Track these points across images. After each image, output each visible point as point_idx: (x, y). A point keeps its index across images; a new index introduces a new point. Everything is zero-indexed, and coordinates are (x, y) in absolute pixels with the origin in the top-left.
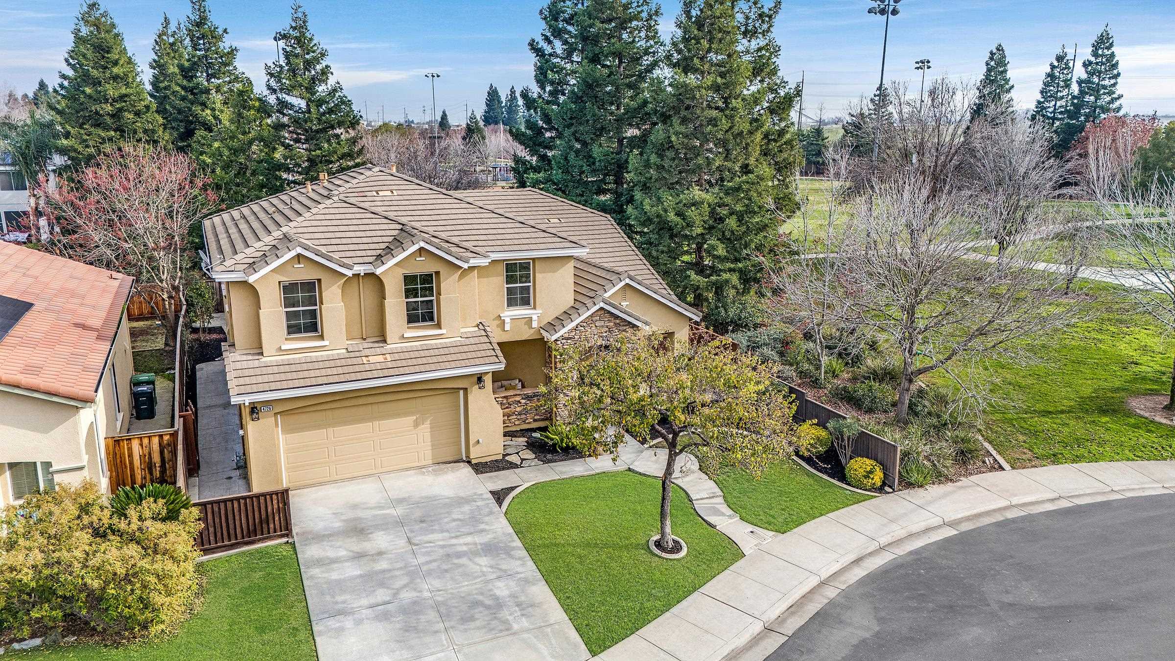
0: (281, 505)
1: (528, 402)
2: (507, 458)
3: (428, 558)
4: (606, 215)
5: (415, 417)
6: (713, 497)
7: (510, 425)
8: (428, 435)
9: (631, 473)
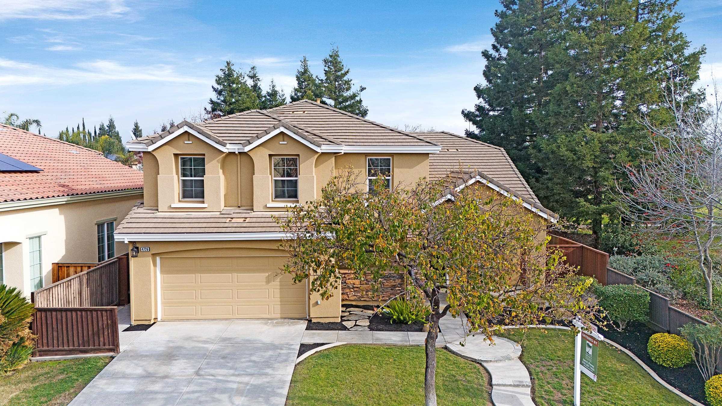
0: (109, 322)
1: (385, 281)
2: (344, 323)
3: (198, 389)
4: (500, 148)
5: (267, 274)
6: (518, 386)
7: (367, 299)
8: (278, 292)
9: (445, 351)
